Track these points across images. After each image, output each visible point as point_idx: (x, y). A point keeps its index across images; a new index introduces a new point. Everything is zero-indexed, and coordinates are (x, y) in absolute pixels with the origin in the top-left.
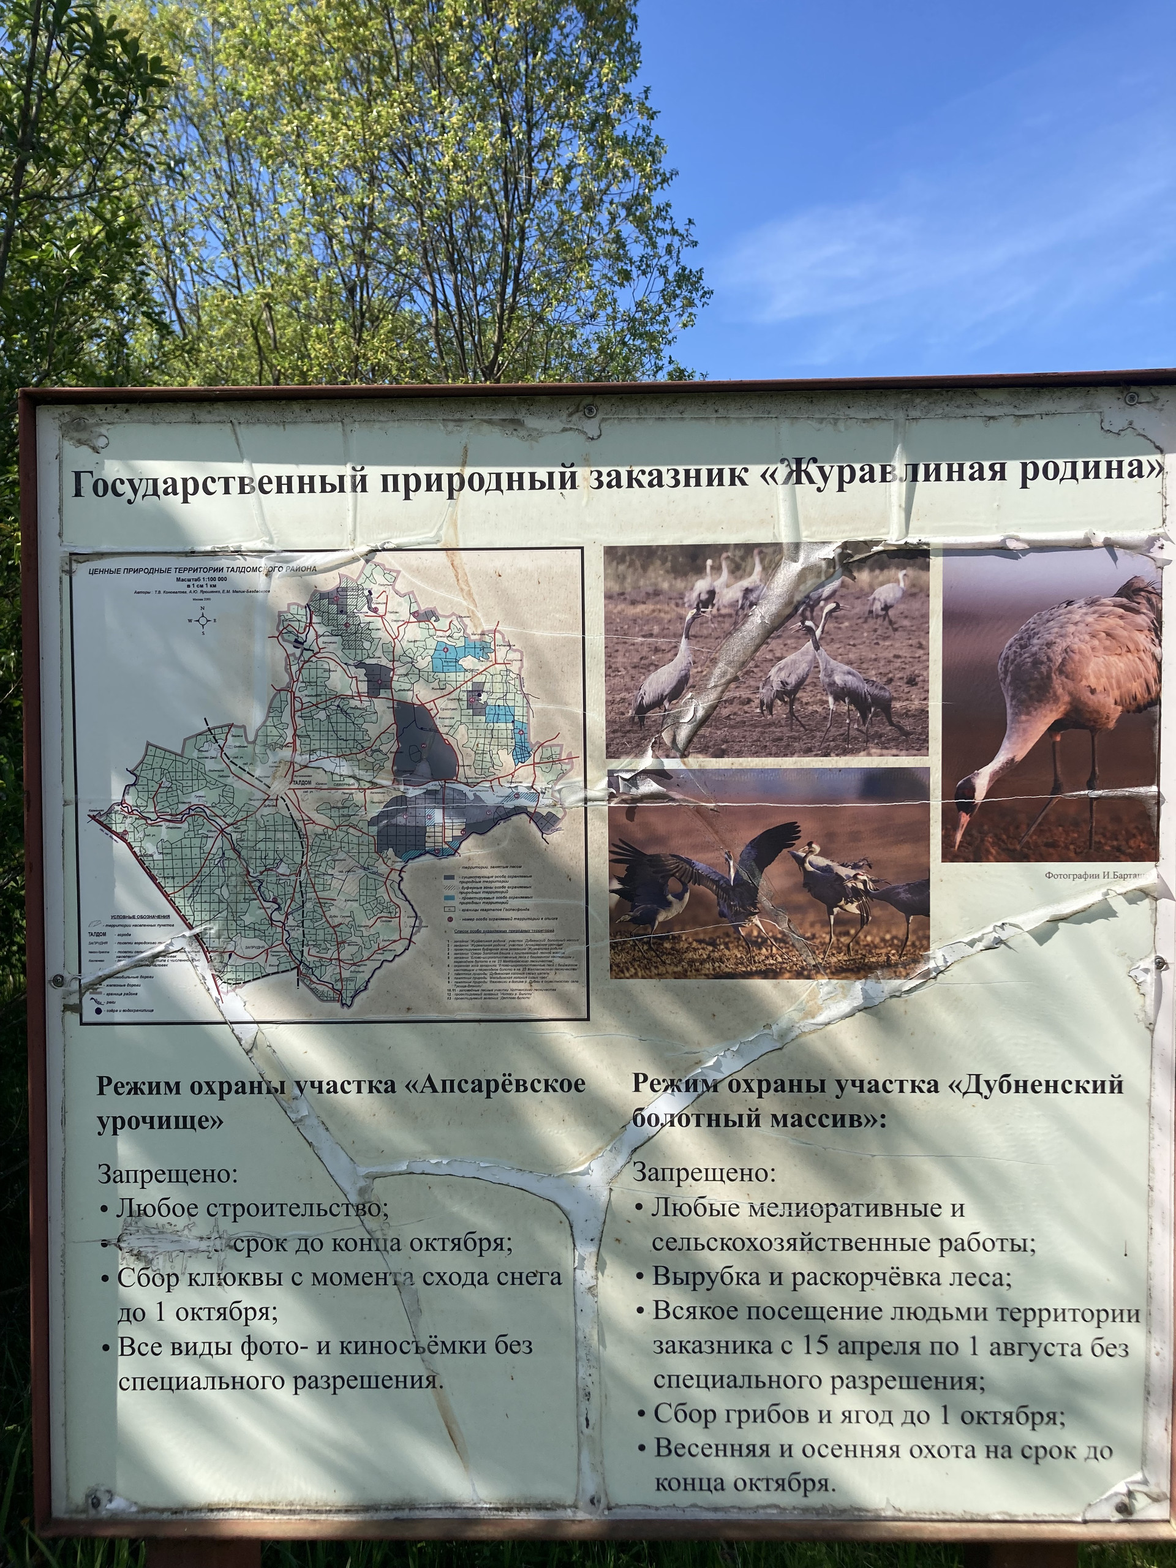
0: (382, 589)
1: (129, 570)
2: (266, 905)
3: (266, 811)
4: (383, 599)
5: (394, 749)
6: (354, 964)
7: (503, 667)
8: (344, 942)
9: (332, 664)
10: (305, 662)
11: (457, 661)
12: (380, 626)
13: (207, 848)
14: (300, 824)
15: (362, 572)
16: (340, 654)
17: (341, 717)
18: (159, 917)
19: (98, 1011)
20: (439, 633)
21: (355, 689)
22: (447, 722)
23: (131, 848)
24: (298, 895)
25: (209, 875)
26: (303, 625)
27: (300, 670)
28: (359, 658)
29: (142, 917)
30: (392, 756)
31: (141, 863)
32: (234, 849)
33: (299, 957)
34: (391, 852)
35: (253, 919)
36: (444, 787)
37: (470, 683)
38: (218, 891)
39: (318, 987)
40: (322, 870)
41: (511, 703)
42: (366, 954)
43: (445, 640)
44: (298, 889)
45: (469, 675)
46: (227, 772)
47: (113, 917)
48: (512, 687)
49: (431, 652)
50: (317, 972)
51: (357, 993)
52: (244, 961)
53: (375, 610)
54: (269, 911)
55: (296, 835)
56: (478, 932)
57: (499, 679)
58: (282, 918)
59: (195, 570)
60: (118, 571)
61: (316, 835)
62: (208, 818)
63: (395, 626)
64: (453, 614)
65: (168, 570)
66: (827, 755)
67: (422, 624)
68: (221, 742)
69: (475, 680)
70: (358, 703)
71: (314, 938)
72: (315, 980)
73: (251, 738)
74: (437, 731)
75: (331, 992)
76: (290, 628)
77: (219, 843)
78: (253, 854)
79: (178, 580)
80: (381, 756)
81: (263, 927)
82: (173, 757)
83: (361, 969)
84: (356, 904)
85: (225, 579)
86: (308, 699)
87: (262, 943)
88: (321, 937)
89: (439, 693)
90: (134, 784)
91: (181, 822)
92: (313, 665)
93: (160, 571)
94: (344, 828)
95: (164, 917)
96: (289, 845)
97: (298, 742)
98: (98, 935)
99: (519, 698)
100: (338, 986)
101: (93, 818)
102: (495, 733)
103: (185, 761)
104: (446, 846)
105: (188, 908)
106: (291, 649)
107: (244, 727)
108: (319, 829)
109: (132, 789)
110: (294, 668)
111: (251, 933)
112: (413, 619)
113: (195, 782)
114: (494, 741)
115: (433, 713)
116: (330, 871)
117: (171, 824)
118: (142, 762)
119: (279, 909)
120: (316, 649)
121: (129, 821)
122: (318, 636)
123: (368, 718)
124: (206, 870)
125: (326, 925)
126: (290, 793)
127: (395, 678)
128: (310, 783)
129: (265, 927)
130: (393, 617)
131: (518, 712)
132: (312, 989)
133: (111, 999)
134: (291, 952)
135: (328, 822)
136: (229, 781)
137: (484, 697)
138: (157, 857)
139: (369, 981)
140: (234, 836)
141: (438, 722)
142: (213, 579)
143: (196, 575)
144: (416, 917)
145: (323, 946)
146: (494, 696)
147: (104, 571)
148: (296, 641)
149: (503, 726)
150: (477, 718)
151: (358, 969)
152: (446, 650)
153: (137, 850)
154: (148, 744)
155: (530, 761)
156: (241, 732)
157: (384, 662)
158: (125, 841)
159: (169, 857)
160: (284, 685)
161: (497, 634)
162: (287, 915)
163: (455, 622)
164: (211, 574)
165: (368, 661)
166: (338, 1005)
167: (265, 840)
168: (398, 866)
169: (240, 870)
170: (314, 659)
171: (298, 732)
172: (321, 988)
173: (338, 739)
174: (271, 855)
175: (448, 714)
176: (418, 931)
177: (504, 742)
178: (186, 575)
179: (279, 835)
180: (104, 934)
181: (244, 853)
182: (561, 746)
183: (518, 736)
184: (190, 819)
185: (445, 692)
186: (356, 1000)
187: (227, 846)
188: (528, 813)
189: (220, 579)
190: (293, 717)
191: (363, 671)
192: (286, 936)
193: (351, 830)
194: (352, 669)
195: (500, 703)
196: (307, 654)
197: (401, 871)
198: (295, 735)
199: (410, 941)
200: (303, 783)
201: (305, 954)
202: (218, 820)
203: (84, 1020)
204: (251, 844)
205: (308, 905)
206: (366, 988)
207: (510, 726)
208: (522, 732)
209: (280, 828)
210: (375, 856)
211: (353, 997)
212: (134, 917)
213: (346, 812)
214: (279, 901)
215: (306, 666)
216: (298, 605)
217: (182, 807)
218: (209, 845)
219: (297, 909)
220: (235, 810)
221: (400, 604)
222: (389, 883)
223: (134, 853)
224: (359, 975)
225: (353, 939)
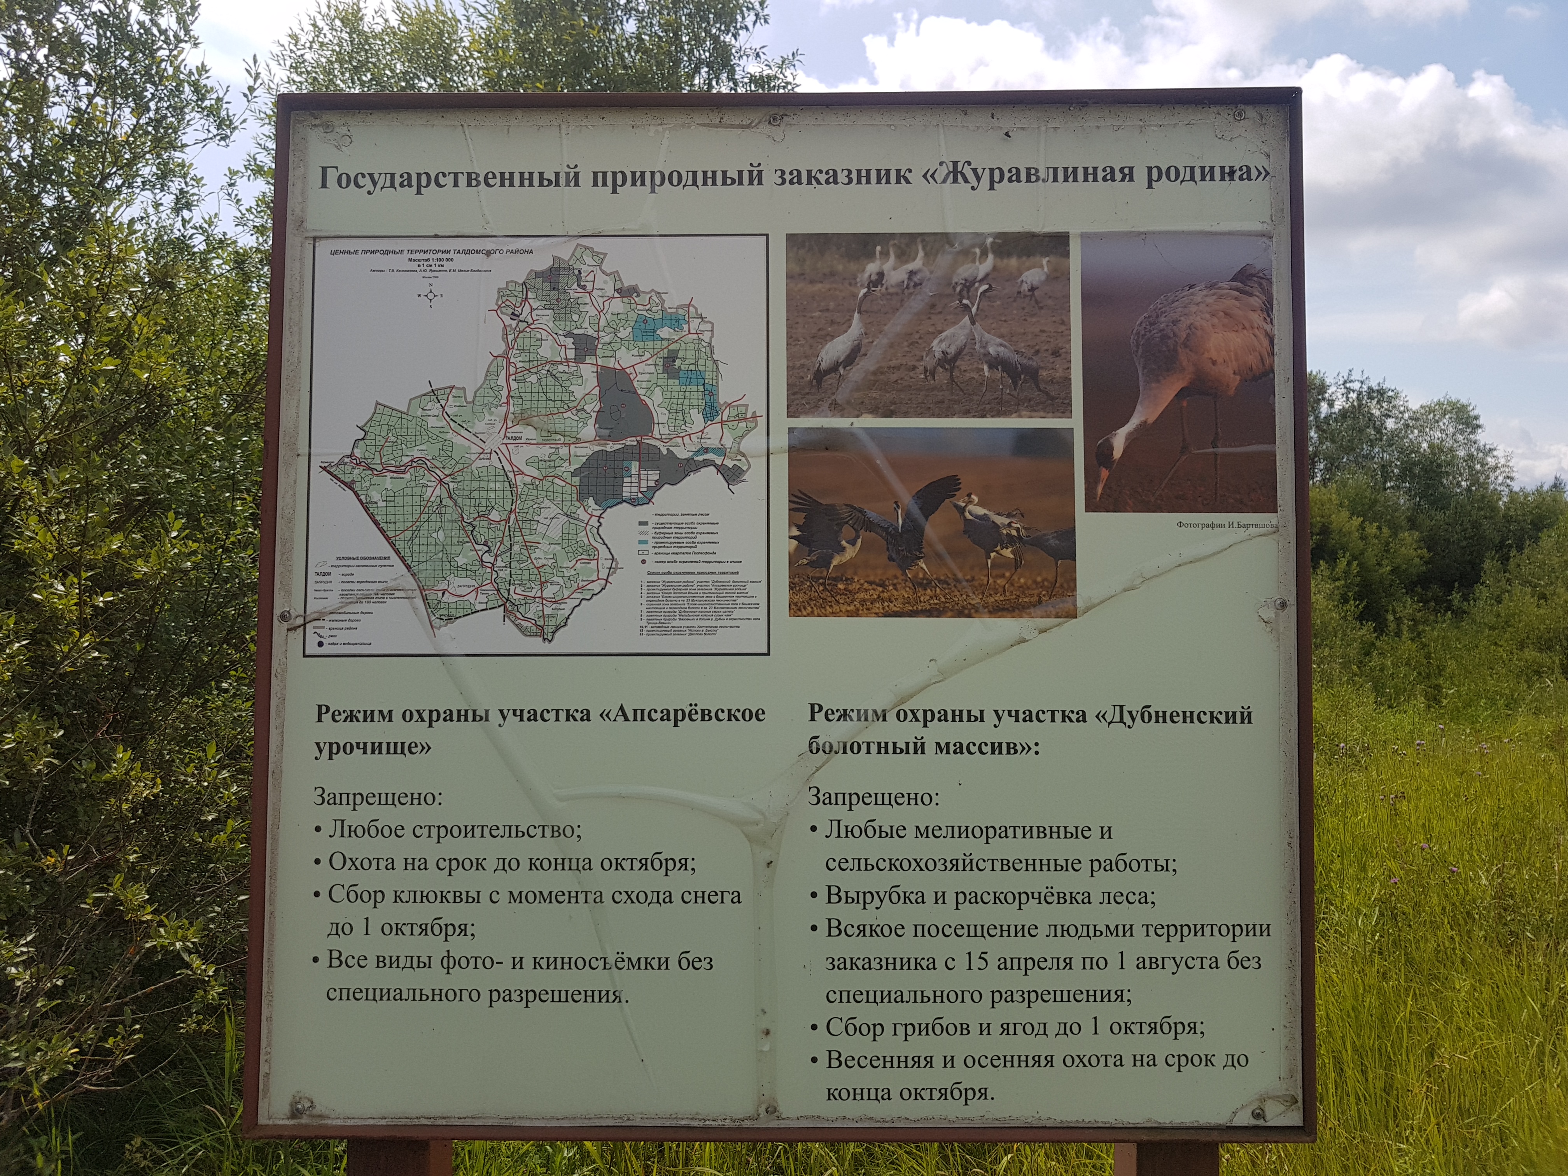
0: (591, 269)
1: (366, 252)
2: (477, 547)
3: (479, 463)
4: (590, 278)
5: (597, 409)
6: (555, 602)
7: (695, 336)
8: (546, 582)
9: (544, 333)
10: (520, 332)
11: (655, 331)
12: (588, 300)
13: (426, 497)
14: (511, 475)
15: (573, 254)
16: (551, 325)
17: (551, 381)
18: (380, 558)
19: (320, 644)
20: (639, 307)
21: (563, 356)
22: (644, 385)
23: (357, 496)
24: (506, 539)
25: (428, 521)
26: (519, 300)
27: (515, 339)
28: (568, 329)
29: (364, 558)
30: (594, 415)
31: (366, 509)
32: (451, 497)
33: (506, 595)
34: (591, 501)
35: (465, 561)
36: (639, 443)
37: (666, 351)
38: (434, 535)
39: (523, 623)
40: (529, 517)
41: (701, 368)
42: (567, 593)
43: (645, 313)
44: (507, 533)
45: (665, 343)
46: (447, 429)
47: (338, 558)
48: (703, 354)
49: (632, 324)
50: (522, 610)
51: (558, 628)
52: (457, 599)
53: (584, 287)
54: (480, 553)
55: (507, 484)
56: (669, 573)
57: (691, 346)
58: (492, 560)
59: (425, 252)
60: (356, 252)
61: (525, 485)
62: (429, 470)
63: (601, 300)
64: (653, 290)
65: (401, 252)
66: (983, 416)
67: (625, 300)
68: (443, 402)
69: (670, 348)
70: (566, 369)
71: (519, 577)
72: (520, 616)
73: (470, 399)
74: (636, 393)
75: (534, 628)
76: (508, 303)
77: (437, 492)
78: (467, 502)
79: (410, 260)
80: (585, 415)
81: (474, 568)
82: (399, 415)
83: (562, 606)
84: (558, 548)
85: (452, 260)
86: (522, 364)
87: (473, 583)
88: (526, 577)
89: (638, 360)
90: (363, 439)
91: (404, 472)
92: (528, 335)
93: (395, 252)
94: (550, 479)
95: (385, 558)
96: (500, 493)
97: (511, 402)
98: (324, 574)
99: (710, 363)
100: (541, 623)
101: (324, 468)
102: (687, 394)
103: (410, 418)
104: (640, 495)
105: (407, 550)
106: (507, 320)
107: (464, 389)
108: (528, 480)
109: (361, 442)
110: (511, 338)
111: (464, 573)
112: (616, 295)
113: (418, 437)
114: (687, 402)
115: (632, 377)
116: (536, 518)
117: (395, 475)
118: (371, 419)
119: (489, 551)
120: (531, 321)
121: (356, 471)
122: (532, 310)
123: (574, 382)
124: (425, 517)
125: (532, 566)
126: (503, 448)
127: (600, 346)
128: (520, 438)
129: (476, 568)
130: (600, 293)
131: (709, 375)
132: (516, 625)
133: (333, 632)
134: (498, 590)
135: (536, 473)
136: (448, 436)
137: (678, 363)
138: (381, 504)
139: (568, 618)
140: (452, 485)
141: (635, 384)
142: (441, 260)
143: (426, 256)
144: (613, 559)
145: (528, 586)
146: (687, 362)
147: (344, 252)
148: (513, 314)
149: (694, 388)
150: (671, 382)
151: (558, 606)
152: (645, 321)
153: (362, 497)
154: (377, 403)
155: (718, 419)
156: (461, 393)
157: (590, 332)
158: (352, 489)
159: (392, 504)
160: (501, 352)
161: (691, 309)
162: (496, 556)
163: (654, 298)
164: (440, 255)
165: (576, 332)
166: (541, 639)
167: (480, 489)
168: (598, 513)
169: (455, 516)
170: (528, 330)
171: (512, 394)
172: (525, 624)
173: (547, 399)
174: (484, 502)
175: (646, 377)
176: (615, 572)
177: (695, 402)
178: (417, 256)
179: (492, 485)
180: (329, 574)
181: (459, 501)
182: (747, 406)
183: (708, 397)
184: (412, 470)
185: (644, 358)
186: (557, 635)
187: (445, 494)
188: (715, 465)
189: (447, 260)
190: (508, 381)
191: (572, 340)
192: (494, 576)
193: (556, 481)
194: (562, 338)
195: (692, 367)
196: (522, 326)
197: (600, 517)
198: (509, 396)
199: (607, 581)
200: (515, 439)
201: (512, 592)
202: (437, 471)
203: (307, 653)
204: (466, 493)
205: (516, 548)
206: (565, 624)
207: (701, 388)
208: (711, 394)
209: (493, 478)
210: (578, 504)
211: (554, 633)
212: (357, 558)
213: (552, 464)
214: (490, 544)
215: (521, 335)
216: (516, 283)
217: (406, 460)
218: (429, 493)
219: (505, 552)
220: (453, 462)
221: (605, 282)
222: (588, 528)
223: (360, 501)
224: (560, 612)
225: (555, 579)
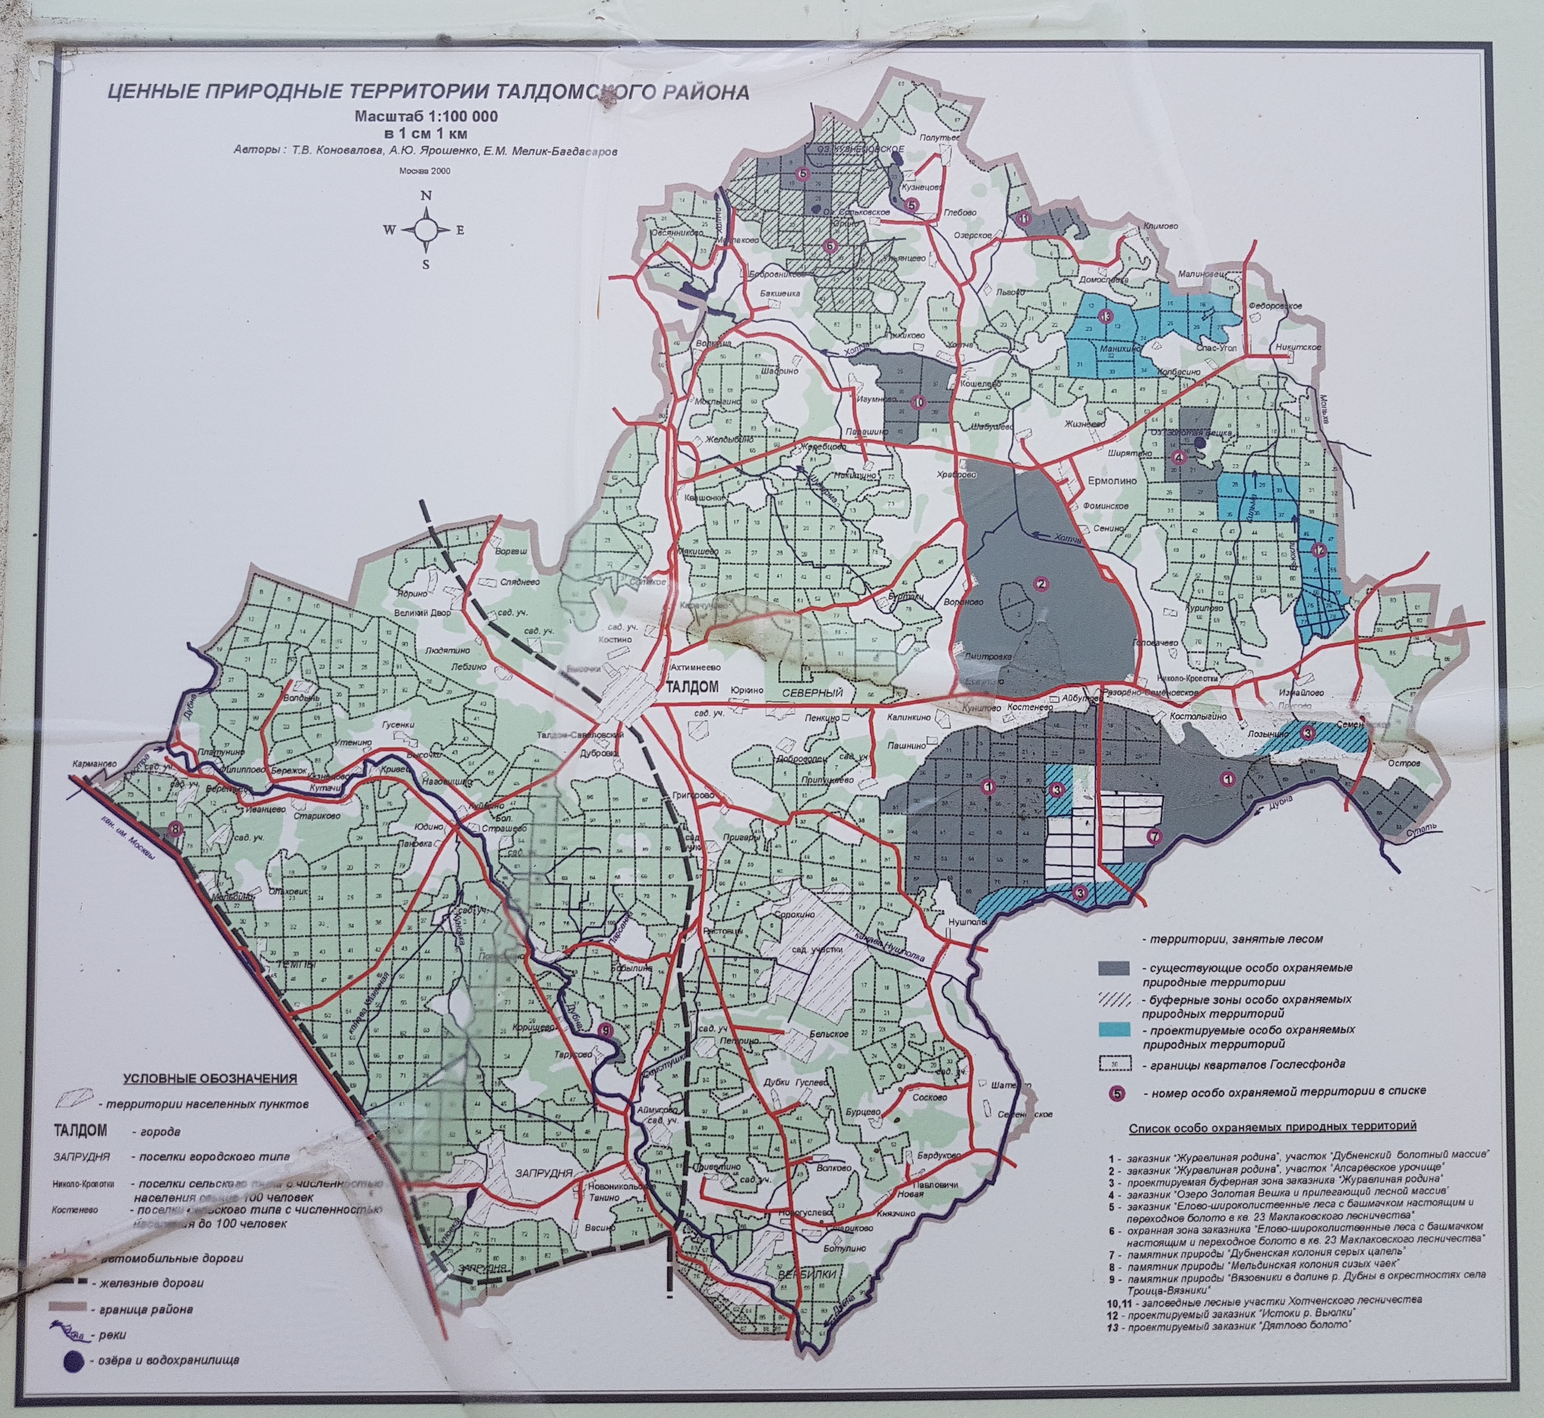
0: (933, 147)
1: (221, 90)
2: (579, 1044)
3: (581, 768)
4: (932, 175)
5: (957, 593)
6: (835, 1226)
7: (1266, 365)
8: (806, 1160)
9: (787, 354)
10: (711, 346)
11: (1137, 348)
12: (923, 247)
13: (411, 880)
14: (684, 807)
15: (876, 101)
16: (807, 323)
17: (808, 501)
18: (264, 1079)
19: (73, 1362)
20: (1088, 271)
21: (847, 422)
22: (1108, 518)
23: (189, 872)
24: (672, 1018)
25: (416, 957)
26: (707, 244)
27: (695, 368)
28: (861, 337)
29: (214, 1080)
30: (949, 613)
31: (219, 918)
32: (491, 880)
33: (673, 1203)
34: (944, 893)
35: (538, 1089)
36: (1097, 705)
37: (1173, 411)
38: (439, 1004)
39: (730, 1293)
40: (745, 944)
41: (1288, 467)
42: (871, 1197)
43: (1104, 289)
44: (673, 998)
45: (1171, 387)
46: (478, 655)
47: (130, 1079)
48: (1292, 423)
49: (1066, 322)
50: (726, 1251)
51: (844, 1311)
52: (515, 1214)
53: (911, 207)
54: (588, 1065)
55: (671, 837)
56: (1198, 1130)
57: (1255, 397)
58: (626, 1086)
59: (409, 91)
60: (190, 91)
61: (730, 839)
62: (420, 790)
63: (964, 248)
64: (1129, 217)
65: (333, 91)
67: (1042, 246)
68: (464, 570)
69: (1186, 400)
70: (856, 463)
71: (717, 1145)
72: (719, 1271)
73: (550, 557)
74: (1081, 542)
75: (767, 1310)
76: (670, 254)
77: (447, 862)
78: (544, 895)
79: (360, 116)
80: (918, 613)
81: (567, 1114)
82: (325, 610)
83: (857, 1239)
84: (841, 1047)
85: (493, 116)
86: (715, 449)
87: (565, 1162)
88: (739, 1144)
89: (1086, 436)
90: (208, 689)
91: (340, 798)
92: (733, 356)
93: (312, 92)
94: (811, 820)
95: (280, 1080)
96: (649, 868)
97: (683, 568)
98: (83, 1131)
99: (1313, 452)
100: (788, 1292)
101: (84, 784)
102: (1244, 549)
103: (359, 621)
104: (1102, 877)
105: (351, 1054)
106: (670, 310)
107: (531, 526)
108: (740, 823)
109: (203, 701)
110: (680, 363)
111: (535, 1130)
112: (1014, 231)
113: (386, 683)
114: (1243, 575)
115: (1068, 491)
116: (768, 949)
117: (312, 807)
118: (233, 625)
119: (616, 1057)
120: (743, 312)
121: (186, 794)
122: (747, 276)
123: (882, 505)
124: (406, 943)
125: (755, 1108)
126: (658, 717)
127: (963, 392)
128: (714, 686)
129: (575, 1113)
130: (962, 225)
131: (1310, 490)
132: (710, 1301)
133: (113, 1323)
134: (649, 1187)
135: (765, 803)
136: (482, 680)
137: (1212, 449)
138: (266, 901)
139: (876, 1277)
140: (494, 841)
141: (1080, 514)
142: (460, 116)
143: (410, 105)
144: (1019, 1085)
145: (746, 1172)
146: (1242, 446)
147: (150, 91)
148: (687, 288)
149: (1266, 530)
150: (1192, 509)
151: (843, 1239)
152: (1106, 315)
153: (207, 880)
154: (255, 574)
155: (1345, 631)
156: (521, 540)
157: (932, 347)
158: (173, 852)
159: (301, 901)
160: (647, 409)
161: (1252, 276)
162: (640, 1076)
163: (1134, 241)
164: (455, 103)
165: (886, 345)
166: (789, 1346)
167: (583, 852)
168: (967, 934)
169: (508, 943)
170: (734, 338)
171: (684, 542)
172: (737, 1297)
173: (799, 561)
174: (597, 897)
175: (1111, 494)
176: (1024, 1128)
177: (1269, 576)
178: (382, 104)
179: (623, 840)
180: (101, 1130)
181: (519, 891)
182: (1434, 590)
183: (1309, 561)
184: (365, 791)
185: (1105, 433)
186: (842, 1332)
187: (472, 870)
188: (1338, 781)
189: (479, 116)
190: (671, 500)
191: (873, 372)
192: (636, 1140)
193: (831, 826)
194: (842, 366)
195: (1259, 464)
196: (716, 326)
197: (974, 947)
198: (675, 548)
199: (1000, 1156)
200: (695, 687)
201: (692, 1193)
202: (447, 793)
203: (31, 1389)
204: (542, 865)
205: (704, 1048)
206: (869, 1297)
207: (1288, 531)
208: (1320, 550)
209: (626, 818)
210: (902, 904)
211: (831, 1325)
212: (190, 1079)
213: (816, 771)
214: (618, 1034)
215: (713, 356)
216: (696, 191)
217: (346, 756)
218: (420, 866)
219: (670, 1061)
220: (499, 766)
221: (979, 191)
222: (937, 982)
223: (199, 891)
224: (850, 1259)
225: (834, 1150)
